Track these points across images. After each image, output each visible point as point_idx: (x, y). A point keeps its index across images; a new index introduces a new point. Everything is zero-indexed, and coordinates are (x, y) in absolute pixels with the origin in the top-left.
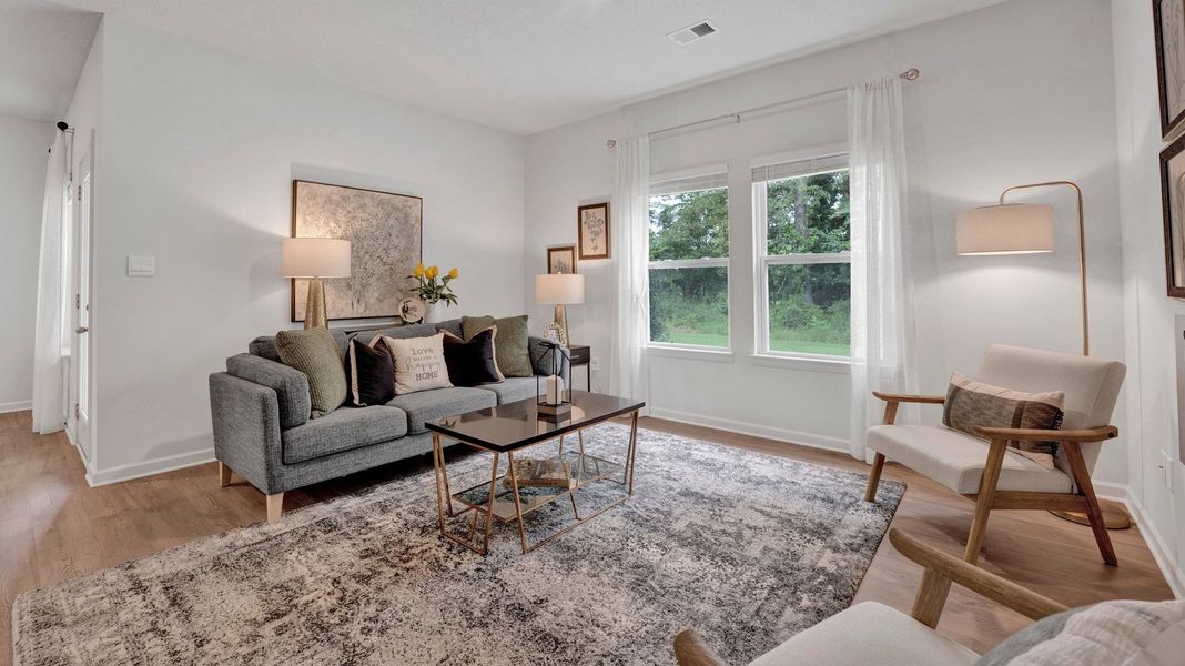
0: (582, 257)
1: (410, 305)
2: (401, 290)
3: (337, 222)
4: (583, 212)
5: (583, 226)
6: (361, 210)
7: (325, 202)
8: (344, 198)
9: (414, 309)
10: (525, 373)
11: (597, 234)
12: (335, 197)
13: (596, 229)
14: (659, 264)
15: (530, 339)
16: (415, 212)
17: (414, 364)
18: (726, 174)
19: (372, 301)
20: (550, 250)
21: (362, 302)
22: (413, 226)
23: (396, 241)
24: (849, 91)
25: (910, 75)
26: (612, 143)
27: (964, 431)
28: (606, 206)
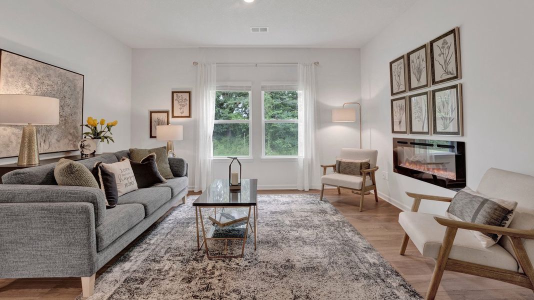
0: (173, 117)
1: (85, 143)
2: (71, 134)
3: (30, 84)
4: (175, 94)
5: (174, 101)
6: (47, 78)
7: (23, 70)
8: (36, 68)
9: (89, 146)
10: (170, 177)
11: (183, 106)
12: (30, 67)
13: (183, 103)
14: (221, 121)
15: (169, 159)
16: (80, 84)
17: (123, 178)
18: (250, 87)
19: (54, 141)
20: (151, 112)
21: (47, 142)
22: (78, 93)
23: (68, 101)
24: (298, 65)
25: (317, 64)
26: (195, 64)
27: (345, 173)
28: (189, 93)
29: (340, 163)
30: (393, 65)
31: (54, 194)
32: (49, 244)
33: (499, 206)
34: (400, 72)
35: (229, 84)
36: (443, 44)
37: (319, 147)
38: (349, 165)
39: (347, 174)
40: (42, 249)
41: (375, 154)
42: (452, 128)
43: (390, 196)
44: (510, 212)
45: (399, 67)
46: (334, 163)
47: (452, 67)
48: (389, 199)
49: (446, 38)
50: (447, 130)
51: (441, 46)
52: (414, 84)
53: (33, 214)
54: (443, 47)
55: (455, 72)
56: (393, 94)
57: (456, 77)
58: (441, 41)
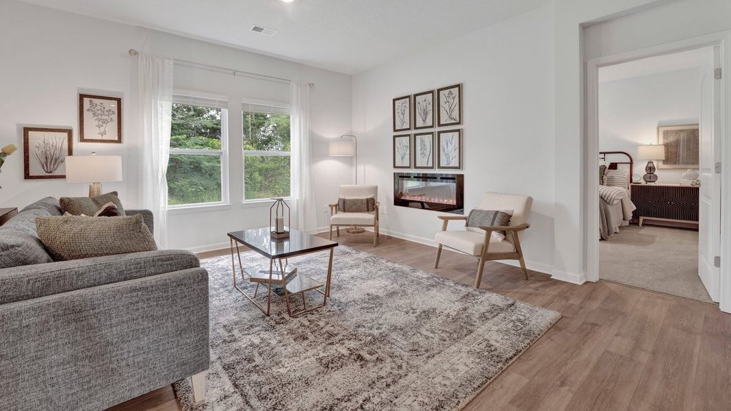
0: (82, 140)
4: (86, 100)
11: (106, 122)
13: (104, 117)
18: (226, 102)
20: (26, 130)
24: (291, 82)
25: (311, 85)
26: (133, 53)
27: (351, 212)
28: (119, 101)
29: (344, 201)
30: (396, 102)
31: (132, 267)
32: (144, 342)
33: (506, 214)
34: (404, 111)
35: (192, 94)
36: (449, 94)
37: (314, 184)
38: (354, 202)
39: (353, 212)
40: (131, 354)
41: (375, 189)
42: (455, 163)
43: (388, 229)
44: (511, 216)
45: (403, 106)
46: (336, 202)
47: (456, 114)
48: (390, 233)
49: (452, 90)
50: (451, 165)
51: (447, 95)
52: (420, 123)
53: (113, 303)
54: (449, 97)
55: (458, 119)
56: (395, 130)
57: (459, 123)
58: (448, 91)
